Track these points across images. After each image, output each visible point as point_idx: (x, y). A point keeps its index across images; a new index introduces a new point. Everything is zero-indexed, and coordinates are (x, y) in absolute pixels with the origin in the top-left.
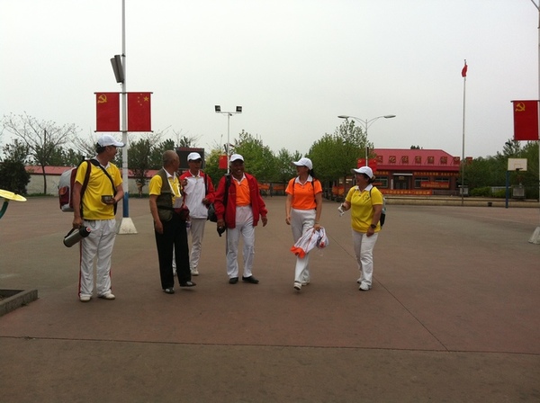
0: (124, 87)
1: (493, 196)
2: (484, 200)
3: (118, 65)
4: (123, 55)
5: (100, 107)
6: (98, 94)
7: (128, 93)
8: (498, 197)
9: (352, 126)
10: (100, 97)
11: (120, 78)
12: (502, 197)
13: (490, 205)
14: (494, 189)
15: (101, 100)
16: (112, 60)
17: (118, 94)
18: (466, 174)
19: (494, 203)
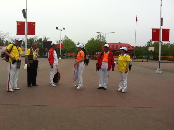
0: (26, 20)
1: (143, 59)
2: (141, 60)
3: (24, 12)
4: (26, 9)
5: (18, 26)
6: (17, 22)
7: (28, 22)
8: (145, 59)
9: (100, 35)
10: (18, 23)
11: (25, 17)
12: (146, 59)
13: (142, 61)
14: (144, 56)
15: (18, 24)
16: (22, 10)
17: (24, 22)
18: (135, 51)
19: (144, 61)
